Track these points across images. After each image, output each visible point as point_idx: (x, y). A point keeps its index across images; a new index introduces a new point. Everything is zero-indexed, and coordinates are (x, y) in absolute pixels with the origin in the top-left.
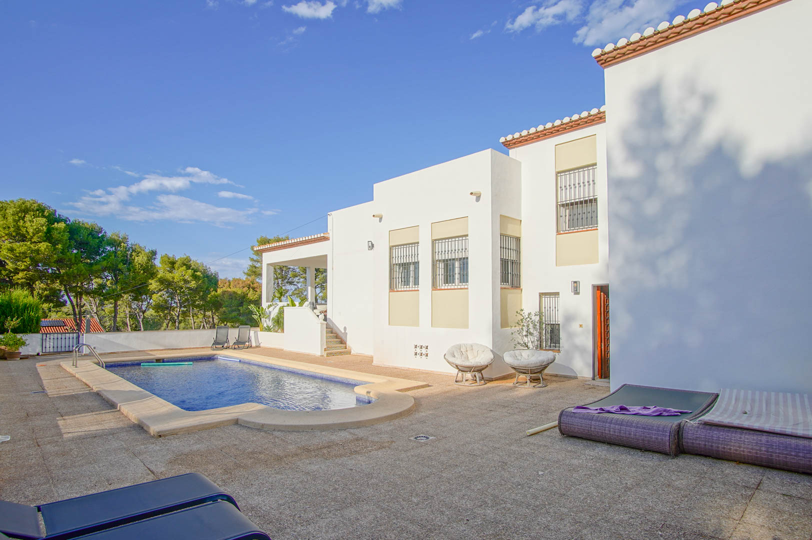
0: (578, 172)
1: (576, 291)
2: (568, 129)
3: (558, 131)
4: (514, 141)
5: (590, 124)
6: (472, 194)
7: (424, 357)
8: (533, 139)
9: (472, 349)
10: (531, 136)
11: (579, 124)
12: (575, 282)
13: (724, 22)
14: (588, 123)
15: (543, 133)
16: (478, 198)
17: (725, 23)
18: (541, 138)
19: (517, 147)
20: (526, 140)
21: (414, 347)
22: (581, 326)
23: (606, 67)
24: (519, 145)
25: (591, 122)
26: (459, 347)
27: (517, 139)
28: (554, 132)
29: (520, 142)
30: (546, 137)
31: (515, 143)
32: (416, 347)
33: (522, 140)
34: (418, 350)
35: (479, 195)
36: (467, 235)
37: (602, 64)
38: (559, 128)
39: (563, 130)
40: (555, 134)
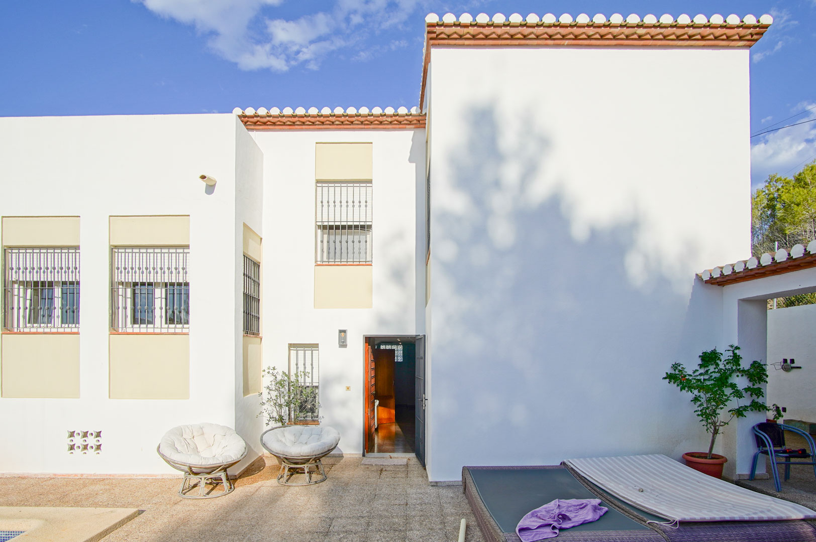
0: (347, 187)
1: (343, 344)
2: (337, 125)
3: (323, 123)
4: (255, 119)
5: (366, 127)
6: (203, 177)
7: (90, 451)
8: (284, 124)
9: (203, 434)
10: (284, 119)
11: (352, 122)
12: (341, 331)
13: (567, 45)
14: (365, 124)
15: (301, 119)
16: (210, 189)
17: (569, 46)
18: (296, 127)
19: (257, 130)
20: (274, 124)
21: (67, 434)
22: (348, 388)
23: (434, 46)
24: (261, 127)
25: (368, 124)
26: (179, 432)
27: (262, 117)
28: (318, 123)
29: (265, 124)
30: (304, 127)
31: (255, 123)
32: (72, 434)
33: (269, 121)
34: (78, 441)
35: (213, 183)
36: (188, 247)
37: (432, 39)
38: (326, 119)
39: (330, 125)
40: (317, 127)
